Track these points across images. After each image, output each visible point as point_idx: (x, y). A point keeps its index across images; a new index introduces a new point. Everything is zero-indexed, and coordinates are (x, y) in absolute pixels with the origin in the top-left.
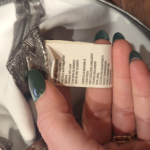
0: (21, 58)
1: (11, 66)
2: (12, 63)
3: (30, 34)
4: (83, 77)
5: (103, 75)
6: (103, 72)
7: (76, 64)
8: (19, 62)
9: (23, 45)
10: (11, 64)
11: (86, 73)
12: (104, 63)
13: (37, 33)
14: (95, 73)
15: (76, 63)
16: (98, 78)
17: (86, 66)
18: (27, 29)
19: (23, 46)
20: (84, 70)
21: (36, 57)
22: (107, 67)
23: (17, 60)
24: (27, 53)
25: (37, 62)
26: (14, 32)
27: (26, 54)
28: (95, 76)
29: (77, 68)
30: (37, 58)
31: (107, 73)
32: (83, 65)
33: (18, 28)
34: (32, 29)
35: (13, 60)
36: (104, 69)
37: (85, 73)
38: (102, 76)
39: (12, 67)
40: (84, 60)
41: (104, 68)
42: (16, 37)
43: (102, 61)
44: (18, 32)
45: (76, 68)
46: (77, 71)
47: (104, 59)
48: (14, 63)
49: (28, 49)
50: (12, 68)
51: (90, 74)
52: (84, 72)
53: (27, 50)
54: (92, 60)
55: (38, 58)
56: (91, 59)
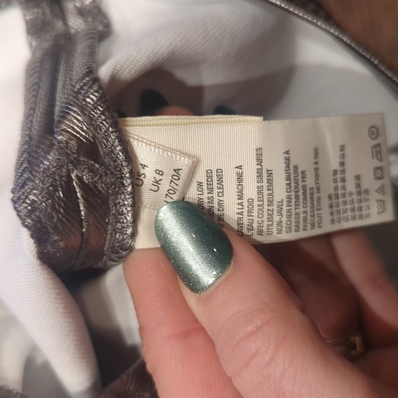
0: (57, 178)
1: (26, 203)
2: (30, 193)
3: (76, 103)
4: (240, 216)
5: (293, 203)
6: (293, 197)
7: (215, 182)
8: (51, 188)
9: (60, 138)
10: (27, 197)
11: (246, 204)
12: (292, 171)
13: (98, 100)
14: (270, 203)
15: (215, 178)
16: (281, 215)
17: (245, 183)
18: (64, 86)
19: (60, 142)
20: (240, 197)
21: (100, 171)
22: (300, 182)
23: (43, 184)
24: (74, 161)
25: (105, 184)
26: (26, 95)
27: (72, 162)
28: (272, 211)
29: (221, 190)
30: (105, 172)
31: (301, 197)
32: (235, 183)
33: (35, 81)
34: (82, 88)
35: (32, 186)
36: (293, 188)
37: (243, 204)
38: (290, 208)
39: (30, 205)
40: (237, 167)
41: (293, 185)
42: (31, 108)
43: (288, 166)
44: (38, 93)
45: (216, 191)
46: (221, 198)
47: (291, 159)
48: (35, 192)
49: (77, 150)
50: (29, 208)
51: (259, 205)
52: (240, 201)
53: (74, 153)
54: (260, 167)
55: (106, 174)
56: (257, 164)
